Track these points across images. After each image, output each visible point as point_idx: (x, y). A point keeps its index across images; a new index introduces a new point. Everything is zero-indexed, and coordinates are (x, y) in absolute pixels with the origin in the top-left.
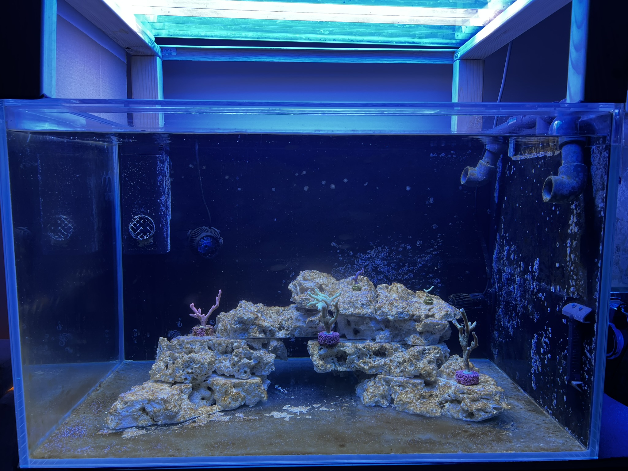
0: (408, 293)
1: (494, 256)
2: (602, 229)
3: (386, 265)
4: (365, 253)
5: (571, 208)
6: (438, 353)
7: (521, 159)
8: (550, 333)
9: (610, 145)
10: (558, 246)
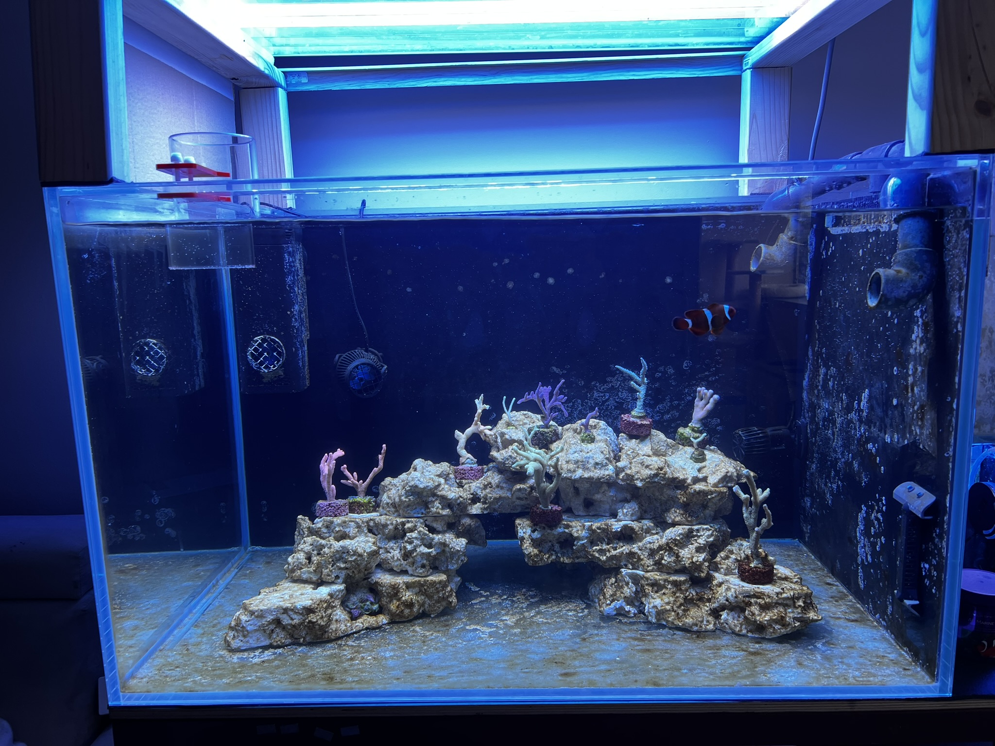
1: (805, 383)
2: (959, 352)
5: (915, 314)
6: (712, 535)
7: (844, 232)
8: (883, 505)
9: (972, 221)
10: (895, 373)
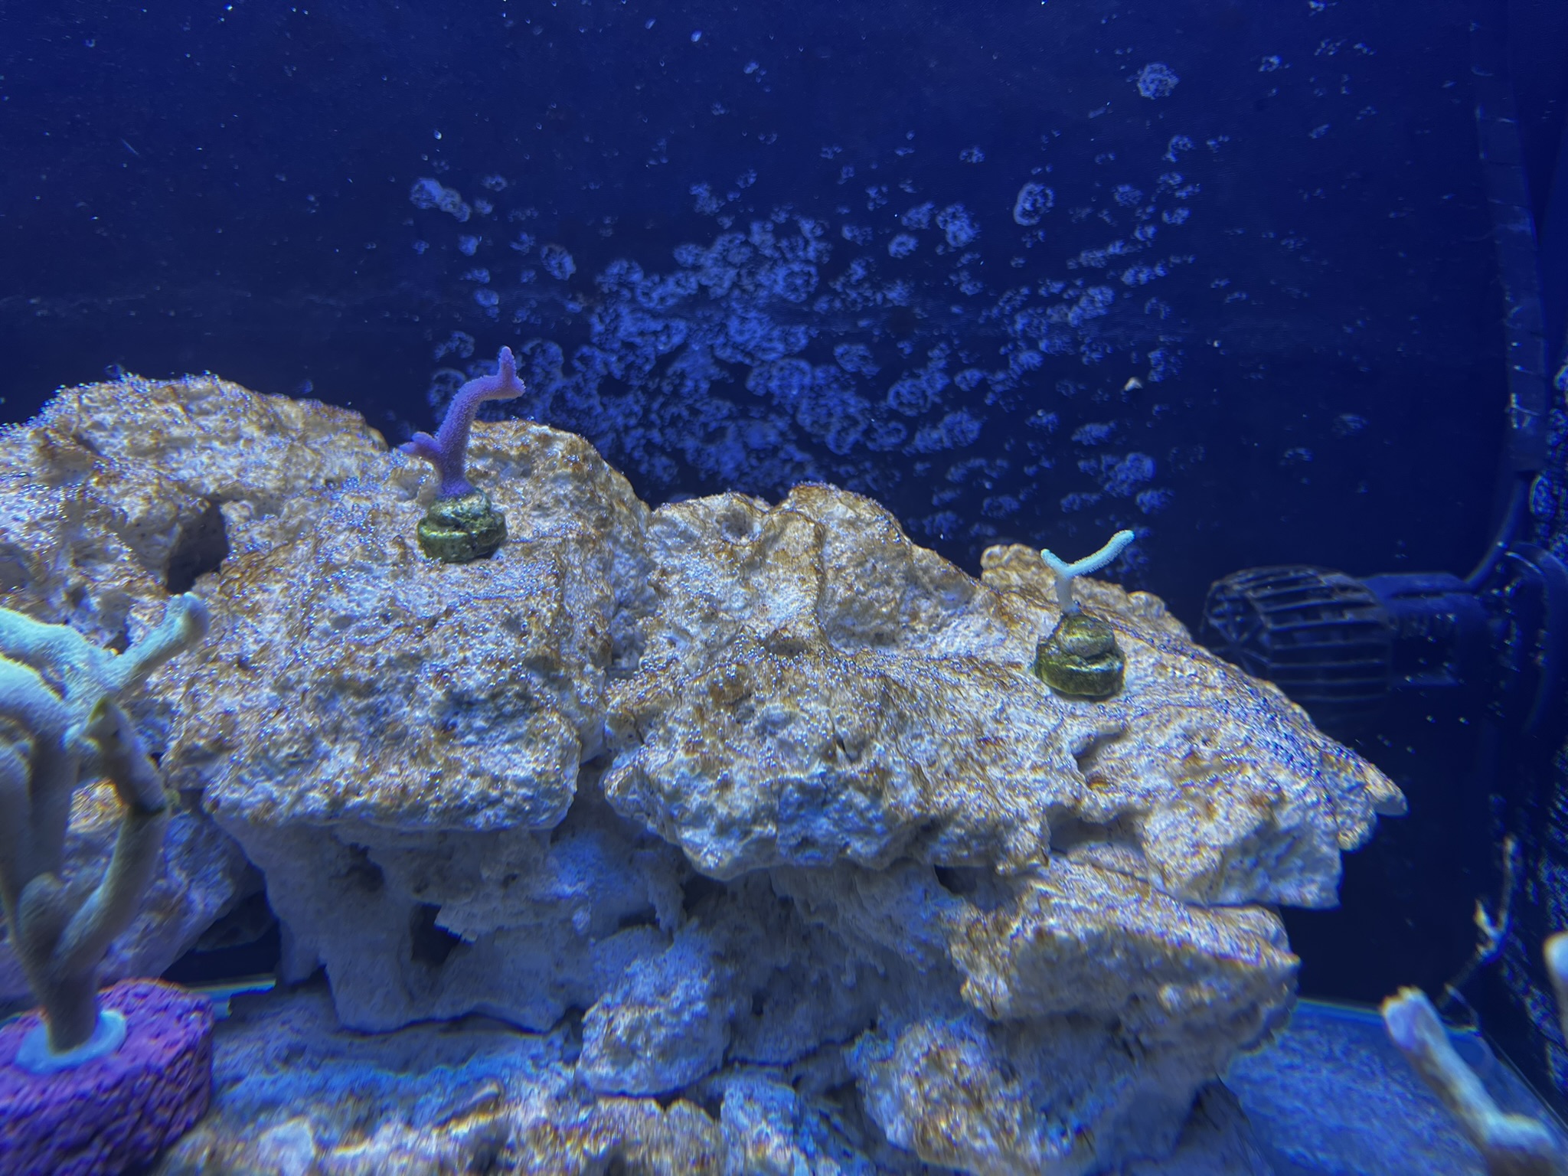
0: (911, 578)
3: (802, 355)
4: (663, 266)
